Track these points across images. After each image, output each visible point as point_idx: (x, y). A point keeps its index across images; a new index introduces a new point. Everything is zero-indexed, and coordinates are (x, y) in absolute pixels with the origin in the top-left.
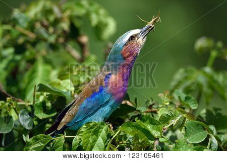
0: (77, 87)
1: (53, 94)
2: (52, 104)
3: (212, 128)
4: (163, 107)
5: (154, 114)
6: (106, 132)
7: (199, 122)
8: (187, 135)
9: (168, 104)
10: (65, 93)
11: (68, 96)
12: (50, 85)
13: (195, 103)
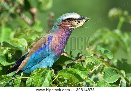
0: (29, 44)
1: (13, 48)
2: (12, 56)
3: (123, 72)
4: (89, 57)
5: (83, 63)
6: (51, 75)
7: (114, 68)
8: (105, 77)
9: (92, 55)
10: (21, 48)
11: (23, 50)
12: (11, 42)
13: (111, 55)
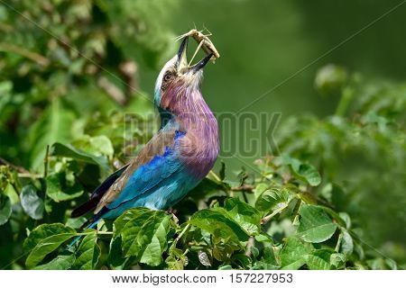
0: (117, 149)
1: (78, 160)
2: (76, 177)
3: (344, 217)
4: (261, 182)
5: (247, 195)
6: (166, 230)
7: (323, 207)
8: (301, 228)
9: (270, 176)
10: (98, 158)
11: (103, 163)
12: (73, 144)
13: (316, 176)
